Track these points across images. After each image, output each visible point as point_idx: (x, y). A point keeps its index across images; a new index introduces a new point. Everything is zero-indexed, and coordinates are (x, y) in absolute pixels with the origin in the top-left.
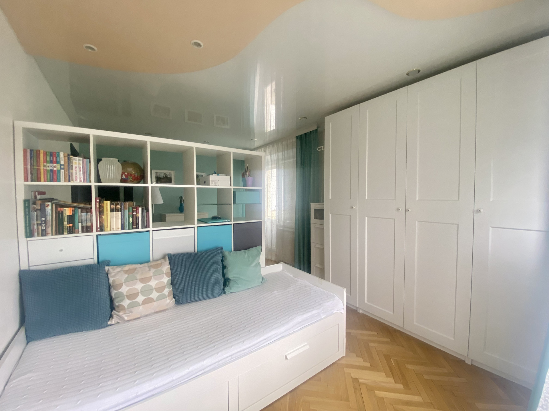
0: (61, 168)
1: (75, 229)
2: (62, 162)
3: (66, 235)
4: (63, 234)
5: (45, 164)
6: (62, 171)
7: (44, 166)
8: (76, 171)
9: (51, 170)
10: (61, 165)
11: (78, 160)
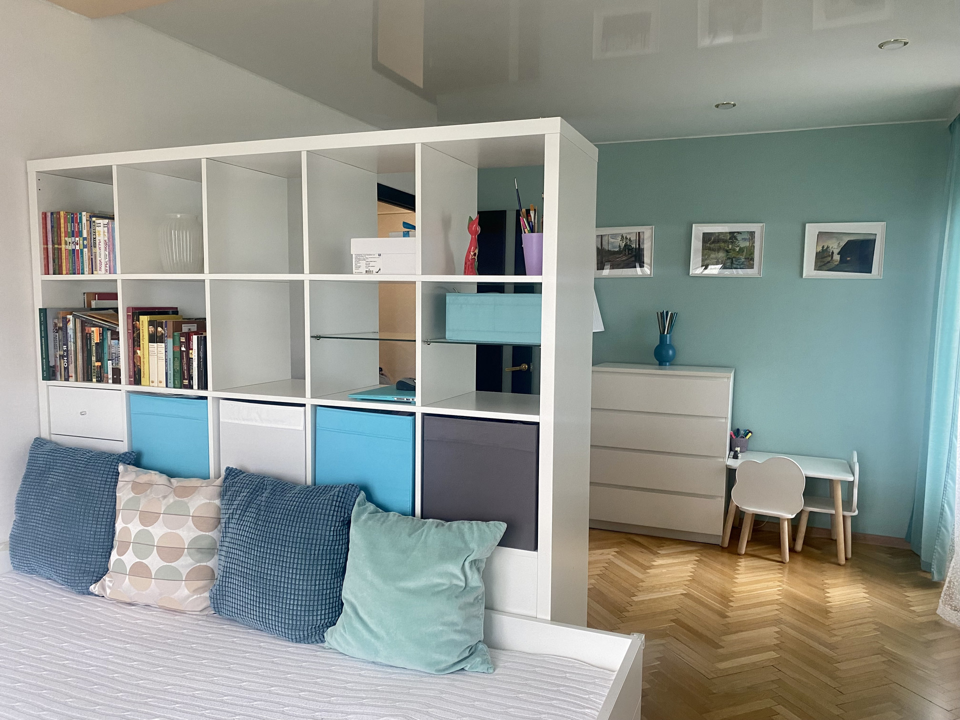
0: (85, 247)
1: (104, 373)
2: (85, 235)
3: (94, 384)
4: (91, 381)
5: (66, 239)
6: (85, 250)
7: (66, 244)
8: (100, 248)
9: (74, 250)
10: (85, 239)
11: (102, 225)
